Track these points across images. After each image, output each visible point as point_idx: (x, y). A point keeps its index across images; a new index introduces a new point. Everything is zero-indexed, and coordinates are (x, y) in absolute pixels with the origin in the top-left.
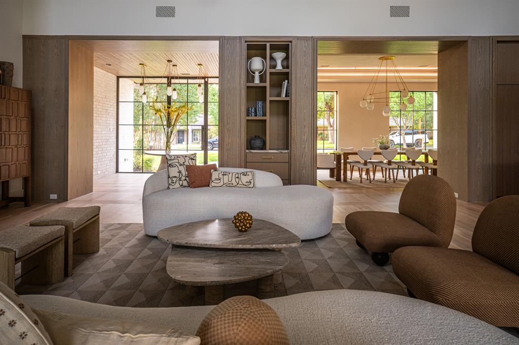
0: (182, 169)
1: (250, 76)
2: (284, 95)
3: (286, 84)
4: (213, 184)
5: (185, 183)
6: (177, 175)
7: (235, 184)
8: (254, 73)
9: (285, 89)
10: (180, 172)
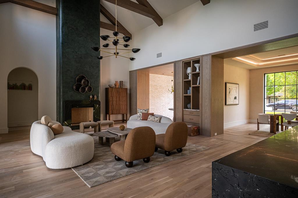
0: (141, 114)
1: (186, 76)
2: (198, 84)
3: (199, 78)
4: (148, 120)
5: (141, 118)
6: (139, 115)
7: (153, 121)
8: (189, 74)
9: (198, 81)
10: (140, 115)
